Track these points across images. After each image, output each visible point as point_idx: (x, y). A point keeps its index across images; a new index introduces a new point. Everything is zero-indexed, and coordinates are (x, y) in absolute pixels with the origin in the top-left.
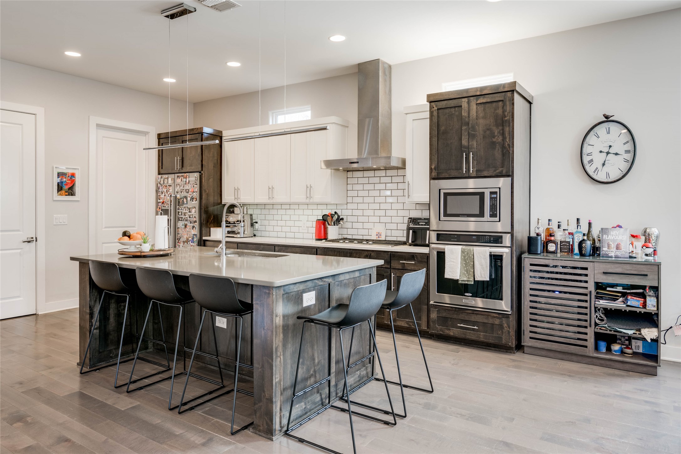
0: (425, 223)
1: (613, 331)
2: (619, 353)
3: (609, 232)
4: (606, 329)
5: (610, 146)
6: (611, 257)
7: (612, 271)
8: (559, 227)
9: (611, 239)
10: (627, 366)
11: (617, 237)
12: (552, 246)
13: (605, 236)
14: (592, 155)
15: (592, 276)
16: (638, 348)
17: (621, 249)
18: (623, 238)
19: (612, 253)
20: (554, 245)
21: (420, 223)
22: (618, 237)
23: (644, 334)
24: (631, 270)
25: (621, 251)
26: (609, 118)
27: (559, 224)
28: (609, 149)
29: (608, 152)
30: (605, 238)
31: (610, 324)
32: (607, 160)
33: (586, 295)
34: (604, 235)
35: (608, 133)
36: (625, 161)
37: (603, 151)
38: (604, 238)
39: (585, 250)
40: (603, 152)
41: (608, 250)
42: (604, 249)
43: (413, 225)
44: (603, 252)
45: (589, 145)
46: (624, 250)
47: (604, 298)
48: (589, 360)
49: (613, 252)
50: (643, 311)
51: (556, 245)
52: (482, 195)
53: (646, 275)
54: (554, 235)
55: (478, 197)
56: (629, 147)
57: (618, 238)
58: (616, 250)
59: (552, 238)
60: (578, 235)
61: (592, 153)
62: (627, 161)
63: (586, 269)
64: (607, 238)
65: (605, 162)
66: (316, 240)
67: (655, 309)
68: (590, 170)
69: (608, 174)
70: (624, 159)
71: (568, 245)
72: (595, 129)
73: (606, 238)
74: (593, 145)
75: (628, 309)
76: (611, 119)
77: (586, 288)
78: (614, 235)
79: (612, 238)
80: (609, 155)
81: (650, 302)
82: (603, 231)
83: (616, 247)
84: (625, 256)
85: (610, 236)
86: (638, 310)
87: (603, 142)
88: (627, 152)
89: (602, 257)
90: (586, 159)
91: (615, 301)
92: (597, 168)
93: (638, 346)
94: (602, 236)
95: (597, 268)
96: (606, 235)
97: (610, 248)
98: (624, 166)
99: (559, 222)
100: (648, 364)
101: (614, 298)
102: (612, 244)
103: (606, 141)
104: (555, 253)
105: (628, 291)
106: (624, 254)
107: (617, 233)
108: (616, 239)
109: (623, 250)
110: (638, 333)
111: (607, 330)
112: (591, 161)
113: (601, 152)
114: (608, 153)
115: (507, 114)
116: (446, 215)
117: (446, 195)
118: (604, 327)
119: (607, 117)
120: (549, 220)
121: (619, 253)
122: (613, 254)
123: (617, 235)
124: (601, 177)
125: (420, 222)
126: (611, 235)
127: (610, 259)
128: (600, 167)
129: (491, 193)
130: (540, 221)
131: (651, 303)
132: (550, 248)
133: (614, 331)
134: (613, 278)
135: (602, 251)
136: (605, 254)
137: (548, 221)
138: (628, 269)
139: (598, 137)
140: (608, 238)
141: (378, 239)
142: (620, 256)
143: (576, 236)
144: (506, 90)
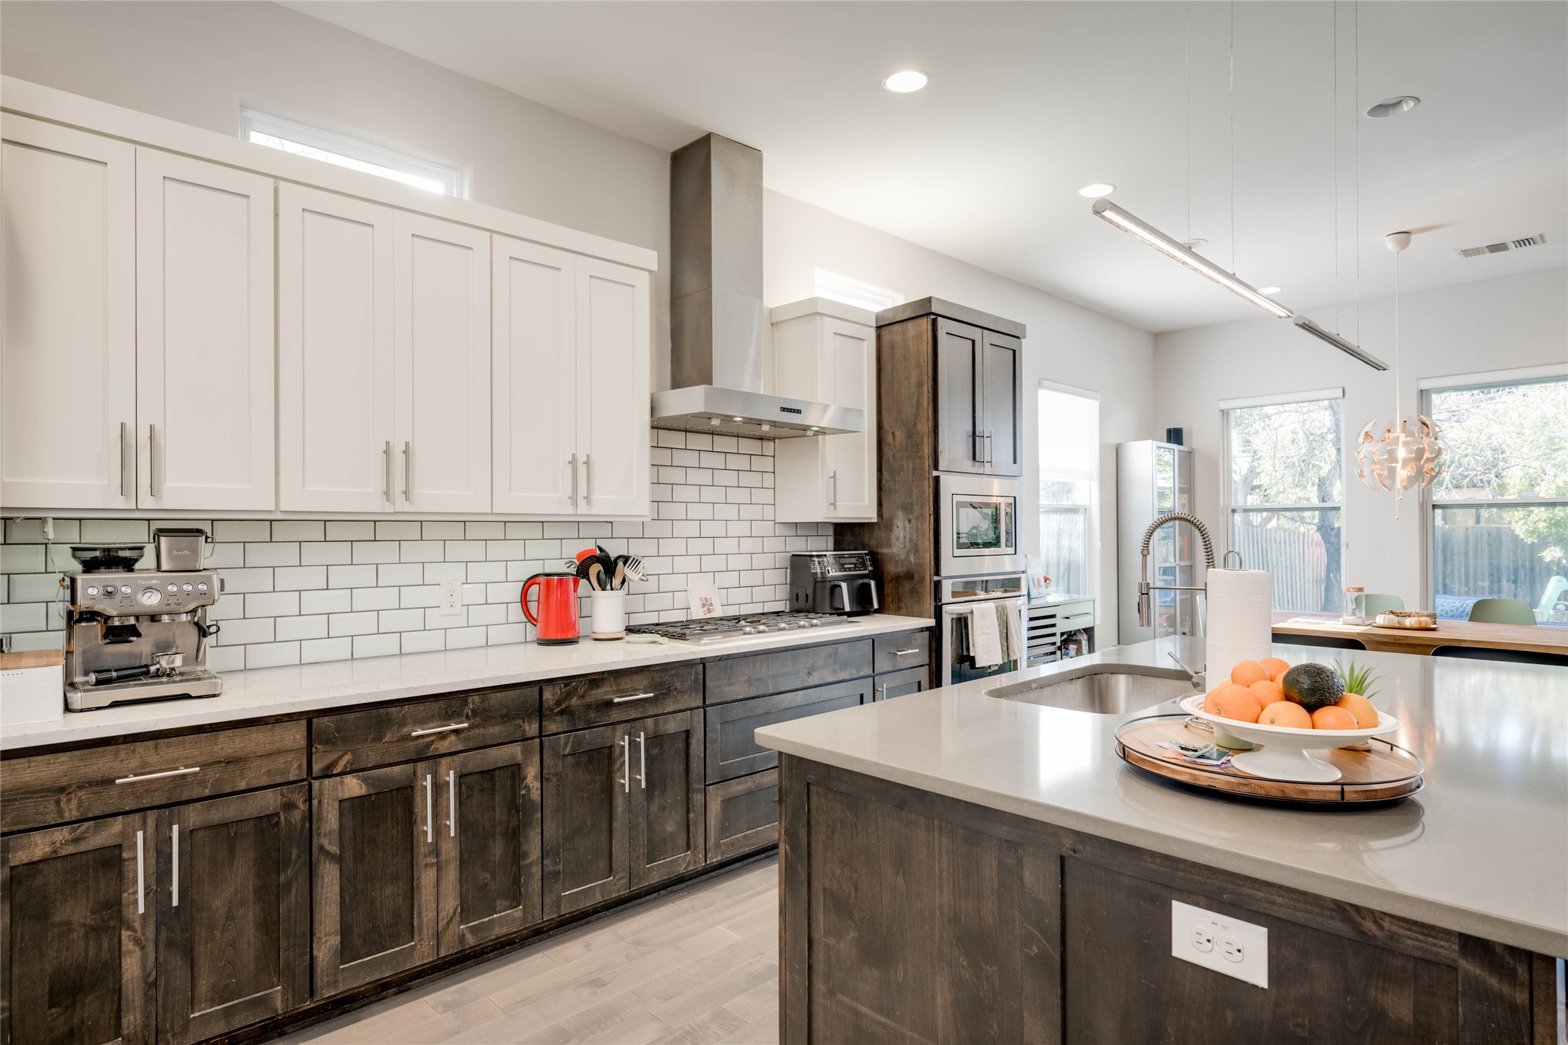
0: (853, 566)
21: (845, 566)
43: (834, 570)
66: (540, 644)
125: (845, 564)
141: (708, 616)
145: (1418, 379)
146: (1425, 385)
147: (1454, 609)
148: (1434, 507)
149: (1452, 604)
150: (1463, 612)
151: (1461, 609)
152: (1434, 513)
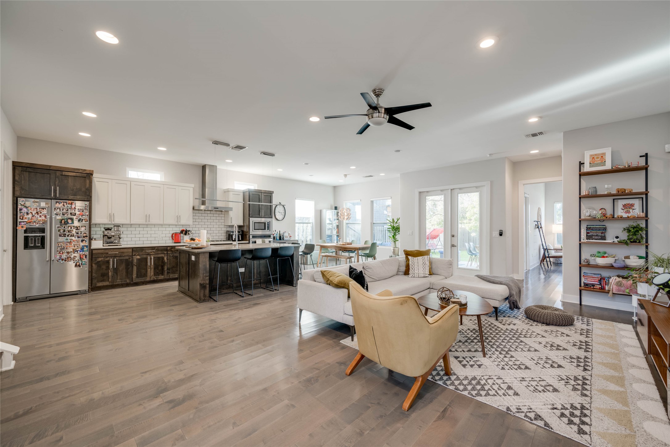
52: (265, 223)
55: (264, 224)
66: (171, 242)
116: (255, 229)
117: (255, 223)
119: (280, 203)
129: (268, 223)
152: (373, 225)
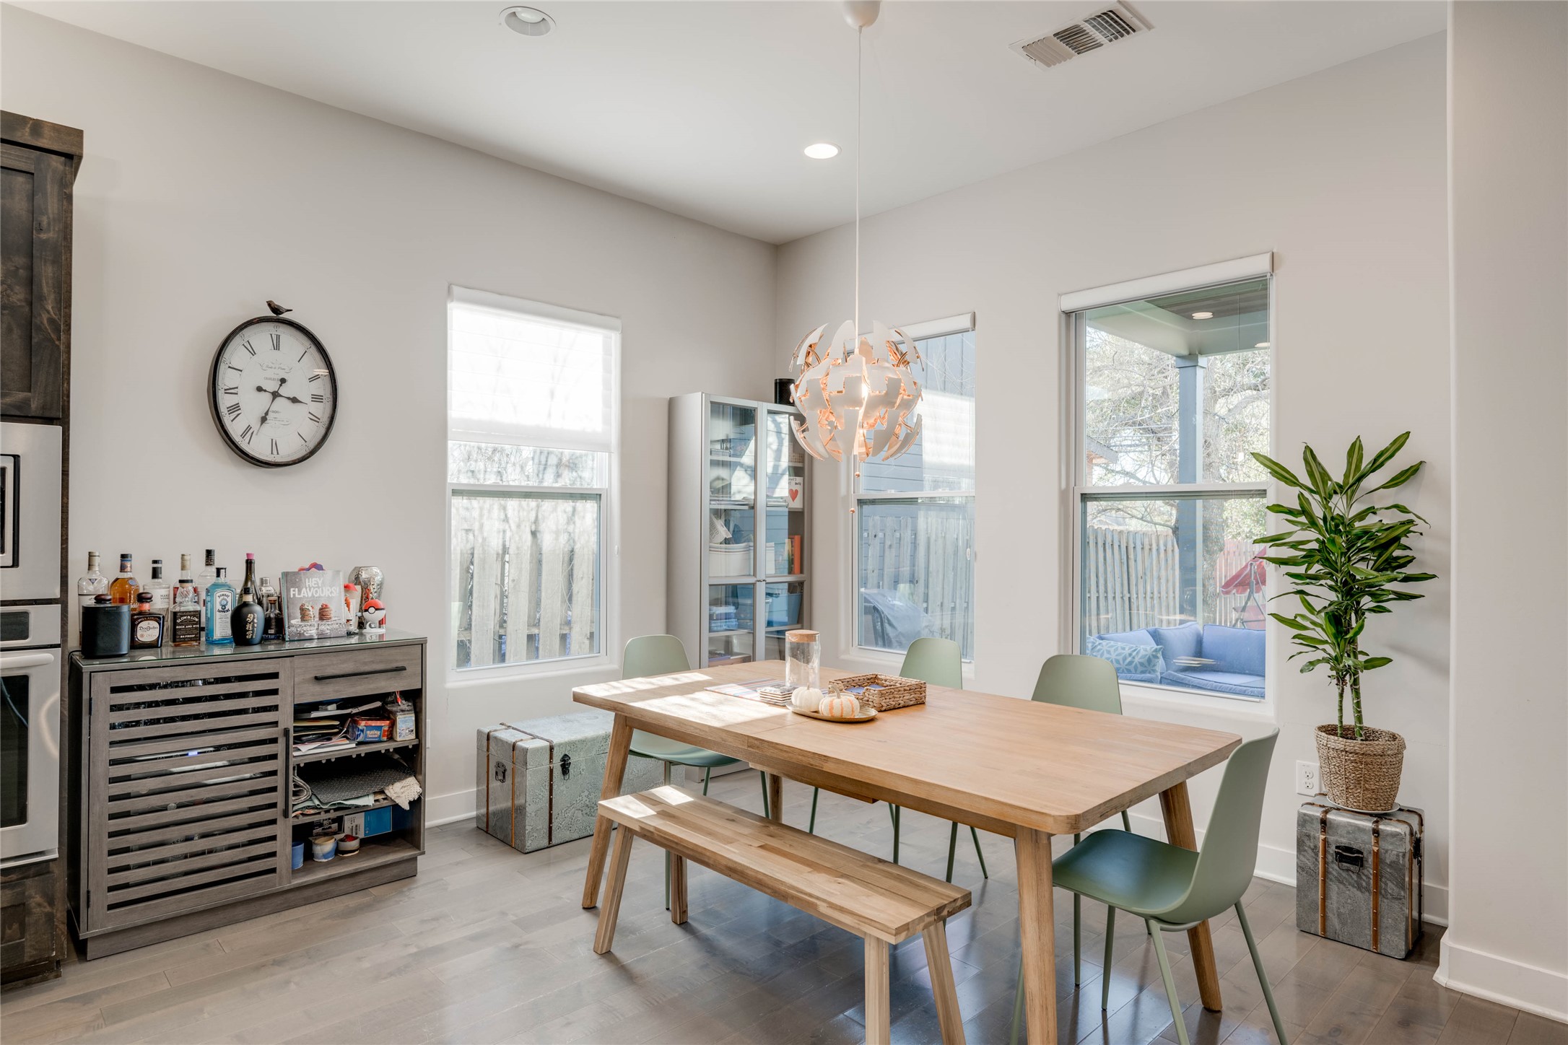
1: (332, 811)
2: (331, 857)
3: (301, 580)
4: (317, 811)
5: (283, 381)
6: (311, 639)
7: (333, 671)
8: (156, 574)
9: (308, 597)
10: (362, 880)
11: (319, 591)
12: (150, 628)
13: (294, 591)
14: (237, 394)
15: (290, 691)
16: (356, 829)
17: (330, 618)
18: (331, 593)
19: (312, 628)
20: (155, 624)
22: (322, 590)
23: (395, 795)
24: (373, 662)
25: (329, 623)
26: (282, 313)
27: (155, 565)
28: (281, 385)
29: (277, 392)
30: (294, 595)
31: (324, 797)
32: (273, 412)
33: (274, 741)
34: (292, 589)
35: (277, 347)
36: (311, 419)
37: (264, 388)
38: (292, 596)
39: (253, 630)
40: (265, 391)
41: (303, 624)
42: (293, 622)
44: (293, 629)
45: (229, 367)
46: (336, 618)
47: (304, 738)
48: (279, 900)
49: (314, 626)
50: (391, 746)
51: (160, 624)
53: (403, 669)
54: (150, 598)
56: (322, 388)
57: (322, 593)
58: (320, 622)
59: (146, 607)
60: (221, 593)
61: (237, 388)
62: (315, 419)
63: (275, 676)
64: (299, 594)
65: (267, 413)
67: (413, 736)
68: (235, 429)
69: (274, 445)
70: (310, 413)
71: (197, 620)
72: (246, 332)
73: (297, 596)
74: (241, 371)
75: (364, 750)
76: (285, 316)
77: (275, 724)
78: (314, 588)
79: (310, 595)
80: (278, 399)
81: (403, 726)
82: (289, 578)
83: (320, 613)
84: (340, 634)
85: (304, 589)
86: (382, 747)
87: (264, 368)
88: (317, 398)
89: (291, 641)
90: (225, 401)
91: (329, 739)
92: (249, 428)
93: (356, 826)
94: (288, 591)
95: (299, 671)
96: (297, 589)
97: (306, 618)
98: (312, 432)
99: (155, 562)
100: (403, 857)
101: (323, 735)
102: (310, 608)
103: (270, 365)
104: (157, 647)
105: (355, 711)
106: (337, 629)
107: (320, 582)
108: (318, 595)
109: (333, 619)
110: (380, 797)
111: (319, 813)
112: (235, 408)
113: (260, 389)
114: (275, 395)
115: (49, 224)
118: (308, 807)
119: (276, 310)
120: (124, 557)
121: (326, 628)
122: (313, 632)
123: (319, 587)
124: (258, 448)
126: (306, 588)
127: (307, 645)
128: (255, 424)
130: (97, 561)
131: (405, 724)
132: (142, 636)
133: (335, 810)
134: (337, 688)
135: (289, 627)
136: (296, 634)
137: (119, 558)
138: (366, 660)
139: (253, 353)
140: (302, 596)
142: (328, 635)
143: (219, 594)
144: (46, 146)
145: (1060, 295)
146: (1070, 303)
147: (1120, 658)
148: (1085, 497)
149: (1120, 651)
150: (1130, 663)
151: (1129, 659)
152: (1084, 513)
